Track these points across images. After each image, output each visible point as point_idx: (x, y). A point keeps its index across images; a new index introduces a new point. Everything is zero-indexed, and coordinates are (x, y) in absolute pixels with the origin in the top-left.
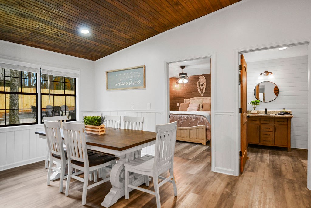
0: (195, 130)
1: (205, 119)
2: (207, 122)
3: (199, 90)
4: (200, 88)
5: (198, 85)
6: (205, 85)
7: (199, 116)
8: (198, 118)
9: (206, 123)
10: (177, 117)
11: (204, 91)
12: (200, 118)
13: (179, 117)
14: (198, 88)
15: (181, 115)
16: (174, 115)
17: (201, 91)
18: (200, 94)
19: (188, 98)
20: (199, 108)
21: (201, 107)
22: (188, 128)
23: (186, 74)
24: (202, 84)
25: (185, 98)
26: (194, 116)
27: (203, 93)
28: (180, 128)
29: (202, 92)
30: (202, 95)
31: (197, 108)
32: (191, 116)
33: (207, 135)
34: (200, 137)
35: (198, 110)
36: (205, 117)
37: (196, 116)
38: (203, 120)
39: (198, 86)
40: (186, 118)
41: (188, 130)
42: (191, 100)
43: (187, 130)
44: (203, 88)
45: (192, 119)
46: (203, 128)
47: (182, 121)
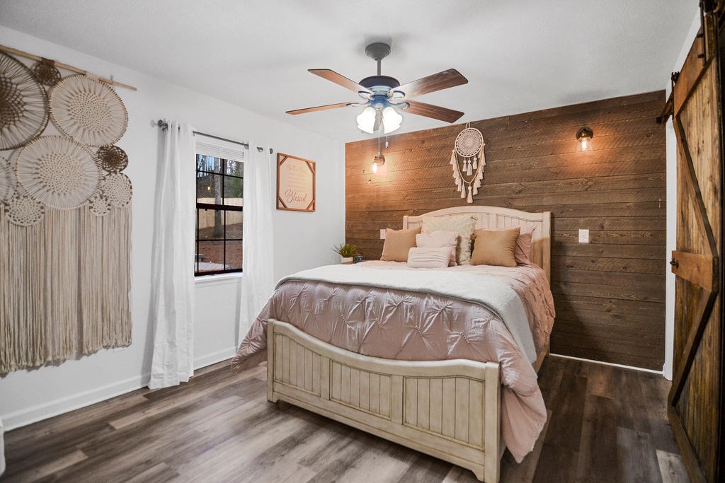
0: (436, 384)
1: (495, 325)
2: (506, 345)
3: (458, 182)
4: (463, 174)
5: (453, 161)
6: (482, 162)
7: (457, 306)
8: (450, 315)
9: (500, 353)
10: (343, 300)
11: (477, 184)
12: (462, 316)
13: (354, 300)
14: (456, 175)
15: (361, 292)
16: (331, 291)
17: (466, 186)
18: (463, 196)
19: (416, 213)
20: (458, 249)
21: (465, 245)
22: (395, 368)
23: (392, 82)
24: (472, 159)
25: (405, 212)
26: (432, 300)
27: (475, 192)
28: (357, 361)
29: (470, 188)
30: (470, 200)
31: (449, 250)
32: (415, 300)
33: (506, 428)
34: (463, 434)
35: (454, 261)
36: (495, 313)
37: (442, 304)
38: (480, 332)
39: (455, 167)
40: (387, 310)
41: (399, 380)
42: (428, 219)
43: (390, 376)
44: (474, 171)
45: (417, 314)
46: (483, 381)
47: (367, 322)
